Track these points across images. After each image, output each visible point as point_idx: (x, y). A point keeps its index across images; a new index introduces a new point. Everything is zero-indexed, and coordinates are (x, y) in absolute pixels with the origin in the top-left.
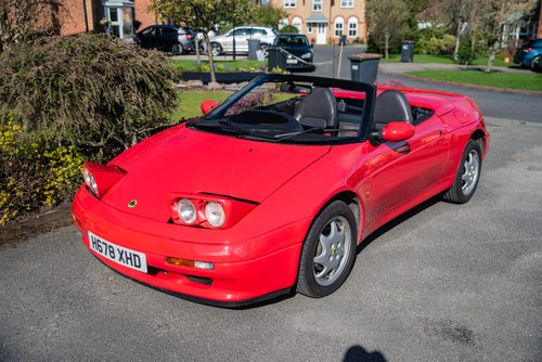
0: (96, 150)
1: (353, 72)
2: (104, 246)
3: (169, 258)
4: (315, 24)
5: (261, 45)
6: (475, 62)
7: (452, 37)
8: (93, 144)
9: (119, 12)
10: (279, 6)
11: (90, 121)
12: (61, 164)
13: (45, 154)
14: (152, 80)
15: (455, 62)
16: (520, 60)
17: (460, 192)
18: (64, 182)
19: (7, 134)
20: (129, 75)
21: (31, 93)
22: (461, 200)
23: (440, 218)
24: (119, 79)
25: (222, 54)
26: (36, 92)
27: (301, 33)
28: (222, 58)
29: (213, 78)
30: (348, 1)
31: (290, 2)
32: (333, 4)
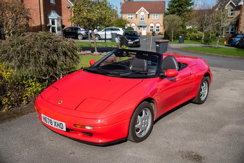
0: (45, 80)
1: (157, 47)
2: (48, 120)
3: (75, 125)
4: (141, 26)
5: (117, 35)
6: (211, 43)
7: (201, 32)
8: (44, 78)
9: (56, 21)
10: (125, 19)
11: (43, 68)
12: (30, 86)
13: (24, 82)
14: (69, 51)
15: (202, 43)
16: (231, 43)
17: (199, 99)
18: (31, 94)
19: (8, 73)
20: (59, 49)
21: (18, 56)
22: (200, 102)
23: (191, 110)
24: (55, 51)
25: (100, 39)
26: (20, 56)
27: (135, 30)
28: (100, 41)
29: (96, 50)
30: (156, 17)
31: (130, 16)
32: (149, 17)
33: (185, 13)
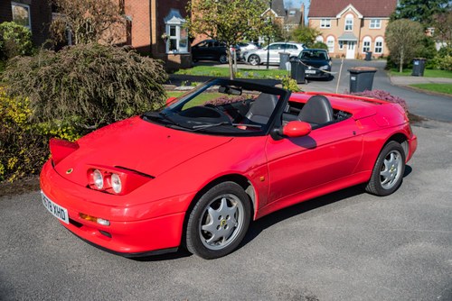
4: (345, 42)
9: (177, 29)
10: (315, 27)
25: (259, 64)
28: (259, 67)
30: (376, 23)
31: (326, 23)
32: (362, 25)
33: (434, 16)
